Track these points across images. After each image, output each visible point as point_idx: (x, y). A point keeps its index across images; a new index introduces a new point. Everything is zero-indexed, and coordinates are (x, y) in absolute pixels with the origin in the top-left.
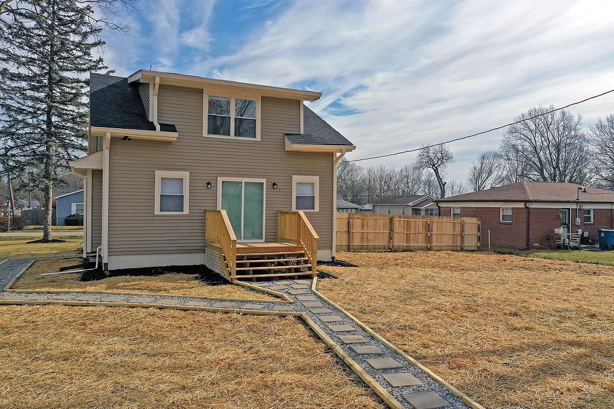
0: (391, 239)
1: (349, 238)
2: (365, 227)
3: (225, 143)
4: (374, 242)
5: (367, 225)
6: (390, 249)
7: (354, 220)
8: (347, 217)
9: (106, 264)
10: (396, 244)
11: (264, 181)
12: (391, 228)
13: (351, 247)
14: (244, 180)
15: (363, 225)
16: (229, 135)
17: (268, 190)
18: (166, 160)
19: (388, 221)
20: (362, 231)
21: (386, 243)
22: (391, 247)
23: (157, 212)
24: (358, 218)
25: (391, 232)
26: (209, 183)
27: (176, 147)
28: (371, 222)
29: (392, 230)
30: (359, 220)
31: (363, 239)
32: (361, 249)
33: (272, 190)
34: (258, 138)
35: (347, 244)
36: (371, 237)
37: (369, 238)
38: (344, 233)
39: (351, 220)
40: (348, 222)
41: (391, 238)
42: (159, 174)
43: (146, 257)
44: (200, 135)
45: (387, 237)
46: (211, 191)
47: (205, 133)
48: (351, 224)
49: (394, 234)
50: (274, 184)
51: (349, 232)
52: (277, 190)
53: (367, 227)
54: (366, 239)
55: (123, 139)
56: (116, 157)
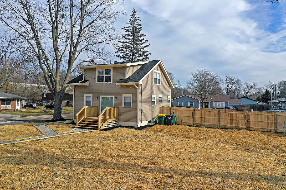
0: (219, 122)
3: (102, 85)
4: (209, 123)
10: (222, 125)
11: (113, 96)
12: (219, 116)
13: (195, 124)
14: (107, 96)
16: (103, 82)
17: (114, 99)
18: (87, 91)
19: (217, 113)
22: (218, 126)
25: (219, 118)
26: (97, 98)
27: (89, 87)
30: (200, 111)
33: (116, 99)
34: (112, 82)
35: (192, 122)
38: (190, 117)
40: (193, 112)
42: (85, 95)
44: (95, 83)
46: (98, 100)
47: (97, 82)
49: (221, 119)
51: (193, 117)
53: (204, 115)
56: (76, 91)
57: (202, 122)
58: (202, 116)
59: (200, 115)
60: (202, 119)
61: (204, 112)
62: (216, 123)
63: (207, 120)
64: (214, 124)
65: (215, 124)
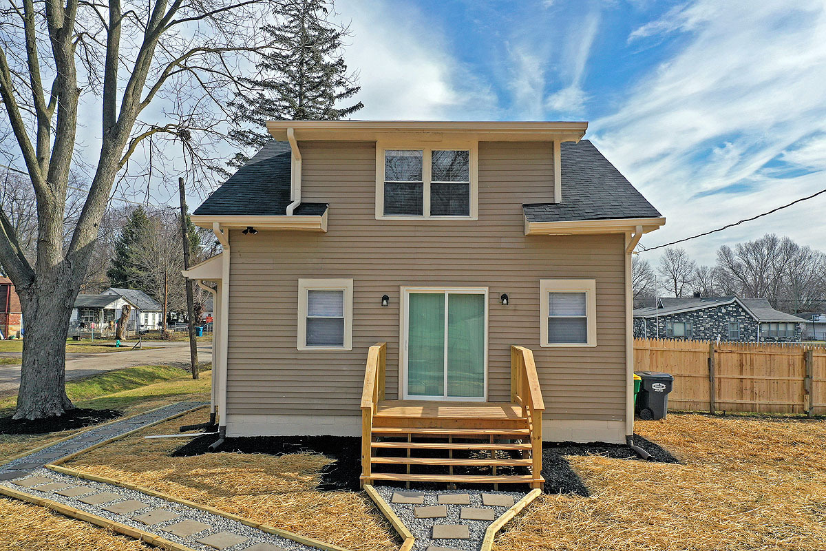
0: (807, 393)
1: (711, 388)
2: (747, 368)
3: (412, 228)
4: (769, 399)
5: (752, 364)
6: (806, 412)
7: (722, 355)
8: (707, 349)
9: (224, 428)
10: (820, 403)
11: (484, 291)
12: (806, 371)
13: (717, 405)
14: (448, 291)
15: (741, 366)
16: (421, 213)
17: (493, 307)
18: (315, 261)
19: (798, 359)
20: (741, 377)
21: (796, 401)
22: (806, 409)
23: (301, 346)
24: (731, 352)
25: (807, 380)
26: (385, 298)
27: (331, 239)
28: (759, 360)
29: (808, 376)
30: (733, 355)
31: (742, 392)
32: (737, 410)
33: (500, 307)
34: (474, 215)
35: (707, 399)
36: (760, 387)
37: (756, 390)
38: (701, 380)
39: (716, 355)
40: (709, 359)
41: (806, 391)
42: (304, 284)
43: (285, 419)
44: (371, 217)
45: (797, 389)
46: (390, 311)
47: (379, 214)
48: (716, 362)
49: (814, 384)
50: (504, 297)
51: (710, 378)
52: (509, 307)
53: (752, 369)
54: (749, 392)
55: (245, 232)
56: (240, 261)
57: (742, 398)
58: (741, 373)
59: (737, 370)
60: (742, 385)
61: (748, 356)
62: (796, 397)
63: (764, 386)
64: (787, 403)
65: (791, 403)
